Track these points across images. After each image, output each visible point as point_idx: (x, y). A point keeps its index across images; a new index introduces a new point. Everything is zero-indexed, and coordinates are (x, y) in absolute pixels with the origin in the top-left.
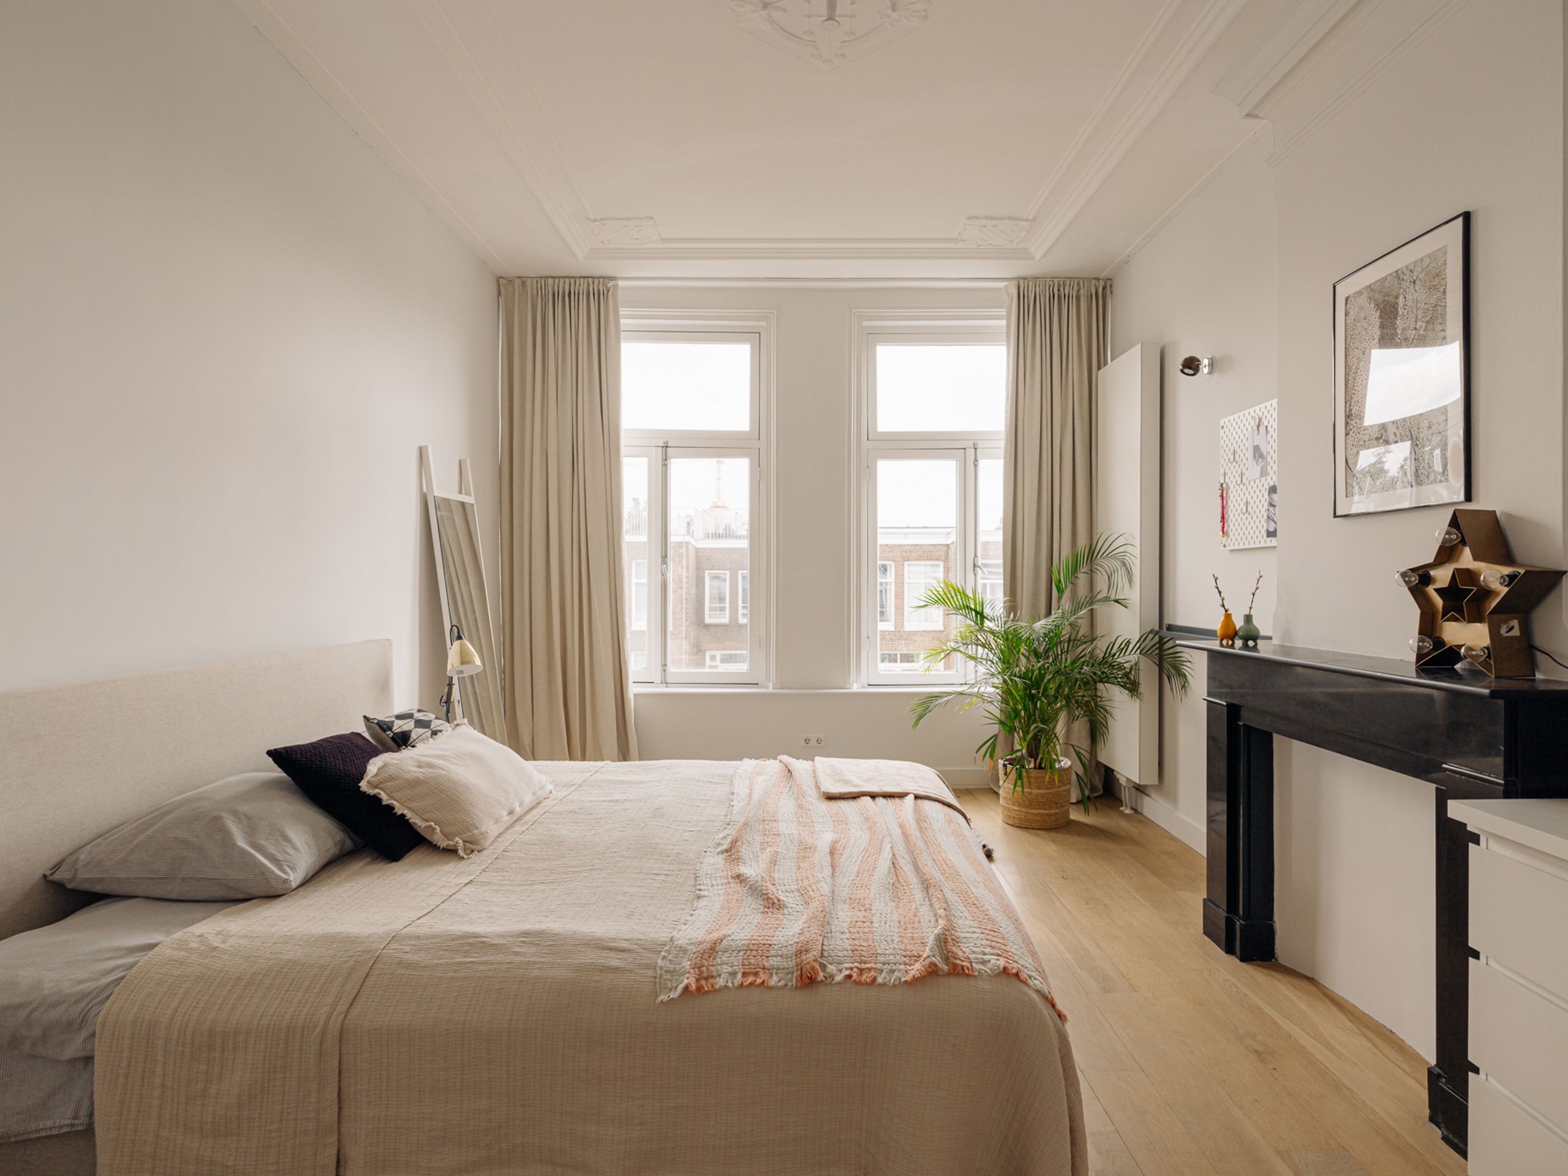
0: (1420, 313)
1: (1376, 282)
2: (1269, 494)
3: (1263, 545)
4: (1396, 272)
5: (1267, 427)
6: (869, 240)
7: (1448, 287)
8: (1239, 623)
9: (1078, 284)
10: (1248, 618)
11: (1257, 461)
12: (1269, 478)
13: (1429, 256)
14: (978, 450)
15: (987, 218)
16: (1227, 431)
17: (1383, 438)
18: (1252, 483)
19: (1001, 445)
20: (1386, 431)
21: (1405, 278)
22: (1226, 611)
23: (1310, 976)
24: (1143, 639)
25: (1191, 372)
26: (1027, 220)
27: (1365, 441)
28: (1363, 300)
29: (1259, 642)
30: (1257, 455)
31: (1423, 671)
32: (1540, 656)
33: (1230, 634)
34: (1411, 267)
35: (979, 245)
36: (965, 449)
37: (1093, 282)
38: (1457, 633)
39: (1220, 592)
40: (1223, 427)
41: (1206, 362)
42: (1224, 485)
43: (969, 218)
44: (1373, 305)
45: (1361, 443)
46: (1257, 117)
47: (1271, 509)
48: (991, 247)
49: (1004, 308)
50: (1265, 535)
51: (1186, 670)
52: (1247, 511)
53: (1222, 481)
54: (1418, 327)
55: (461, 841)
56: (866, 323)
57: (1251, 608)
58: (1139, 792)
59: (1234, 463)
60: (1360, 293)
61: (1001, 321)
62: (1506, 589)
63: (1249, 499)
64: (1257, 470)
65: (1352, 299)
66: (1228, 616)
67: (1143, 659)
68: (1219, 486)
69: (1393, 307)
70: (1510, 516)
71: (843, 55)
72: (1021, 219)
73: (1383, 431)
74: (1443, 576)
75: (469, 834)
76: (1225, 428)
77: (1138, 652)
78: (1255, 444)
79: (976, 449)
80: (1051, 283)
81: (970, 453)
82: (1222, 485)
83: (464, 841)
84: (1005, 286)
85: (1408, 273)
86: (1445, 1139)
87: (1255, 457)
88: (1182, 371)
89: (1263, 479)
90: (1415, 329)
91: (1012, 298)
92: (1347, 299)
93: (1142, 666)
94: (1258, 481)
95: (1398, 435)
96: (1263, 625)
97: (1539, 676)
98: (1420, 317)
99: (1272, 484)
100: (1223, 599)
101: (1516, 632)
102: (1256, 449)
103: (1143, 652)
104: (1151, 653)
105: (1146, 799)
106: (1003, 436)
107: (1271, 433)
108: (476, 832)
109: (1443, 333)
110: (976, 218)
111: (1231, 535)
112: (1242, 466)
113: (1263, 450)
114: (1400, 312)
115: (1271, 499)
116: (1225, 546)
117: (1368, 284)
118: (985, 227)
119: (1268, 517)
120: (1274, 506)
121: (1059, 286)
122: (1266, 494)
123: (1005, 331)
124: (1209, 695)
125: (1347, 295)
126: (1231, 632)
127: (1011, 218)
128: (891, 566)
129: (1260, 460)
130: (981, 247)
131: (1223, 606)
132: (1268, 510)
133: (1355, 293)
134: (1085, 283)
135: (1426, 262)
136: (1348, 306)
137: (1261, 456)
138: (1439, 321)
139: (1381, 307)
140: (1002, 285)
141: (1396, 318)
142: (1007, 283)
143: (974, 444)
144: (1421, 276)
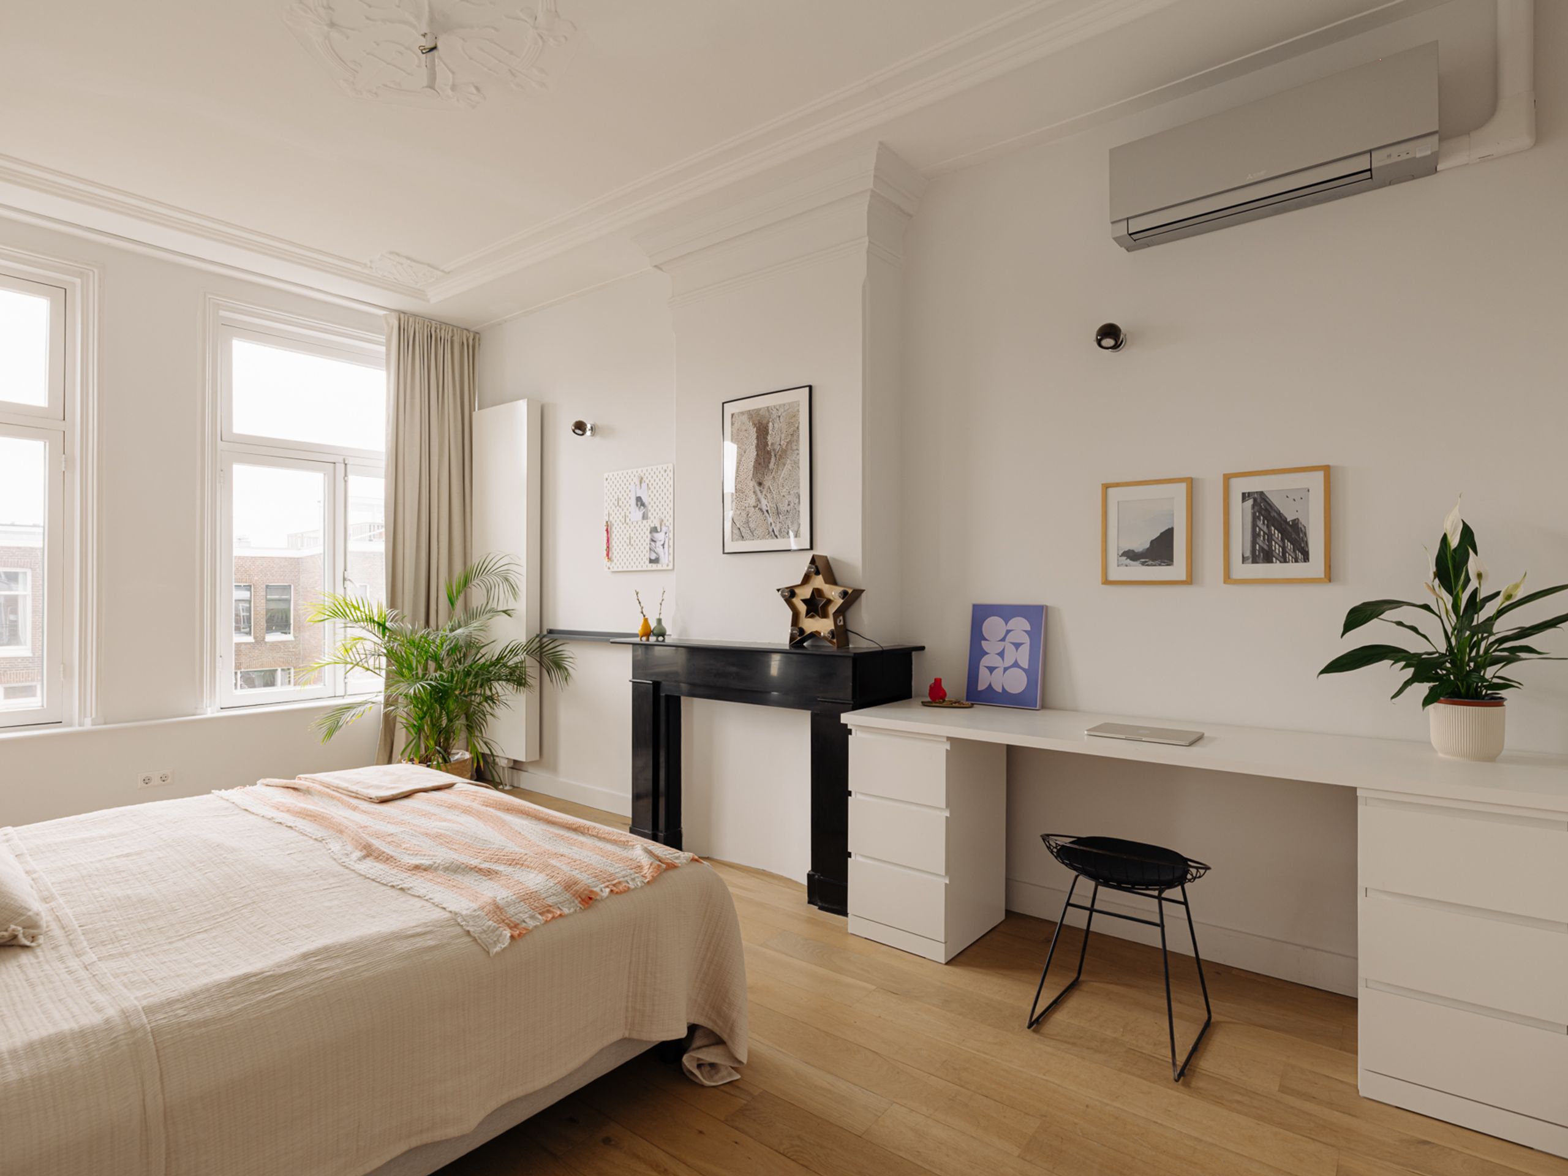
0: (783, 436)
1: (754, 410)
2: (651, 532)
3: (645, 568)
4: (768, 407)
5: (648, 484)
6: (260, 234)
7: (800, 425)
8: (653, 624)
9: (453, 330)
10: (659, 621)
11: (640, 507)
12: (649, 521)
13: (789, 404)
14: (348, 466)
15: (408, 258)
16: (611, 483)
17: (759, 507)
18: (635, 523)
19: (382, 463)
20: (760, 503)
21: (773, 412)
22: (644, 616)
23: (707, 856)
24: (530, 642)
25: (580, 432)
26: (443, 271)
27: (745, 507)
28: (745, 418)
29: (666, 637)
30: (639, 503)
31: (793, 647)
32: (851, 635)
33: (648, 633)
34: (778, 407)
35: (384, 276)
36: (334, 463)
37: (465, 332)
38: (811, 625)
39: (640, 603)
40: (607, 479)
41: (589, 426)
42: (609, 523)
43: (391, 253)
44: (751, 424)
45: (743, 508)
46: (661, 269)
47: (653, 543)
48: (396, 281)
49: (383, 335)
50: (648, 561)
51: (566, 664)
52: (630, 543)
53: (607, 520)
54: (782, 444)
55: (20, 928)
56: (222, 313)
57: (660, 614)
58: (515, 771)
59: (617, 508)
60: (742, 413)
61: (381, 345)
62: (842, 601)
63: (632, 535)
64: (639, 514)
65: (737, 416)
66: (646, 620)
67: (528, 658)
68: (605, 523)
69: (765, 428)
70: (835, 560)
71: (376, 94)
72: (437, 269)
73: (758, 503)
74: (806, 593)
75: (23, 918)
76: (609, 480)
77: (525, 653)
78: (638, 495)
79: (346, 464)
80: (429, 323)
81: (340, 468)
82: (607, 522)
83: (24, 928)
84: (384, 315)
85: (775, 410)
86: (821, 908)
87: (637, 505)
88: (574, 431)
89: (645, 522)
90: (780, 445)
91: (392, 328)
92: (733, 415)
93: (527, 664)
94: (640, 523)
95: (768, 506)
96: (667, 625)
97: (851, 646)
98: (783, 438)
99: (652, 525)
100: (642, 608)
101: (842, 623)
102: (639, 499)
103: (529, 653)
104: (536, 653)
105: (523, 774)
106: (383, 457)
107: (651, 489)
108: (30, 913)
109: (797, 451)
110: (398, 254)
111: (615, 561)
112: (625, 509)
113: (645, 500)
114: (770, 433)
115: (653, 536)
116: (609, 568)
117: (748, 409)
118: (402, 264)
119: (650, 549)
120: (655, 541)
121: (436, 328)
122: (648, 533)
123: (384, 357)
124: (633, 678)
125: (733, 413)
126: (649, 631)
127: (429, 265)
128: (25, 573)
129: (642, 507)
130: (384, 278)
131: (642, 613)
132: (650, 544)
133: (739, 413)
134: (459, 331)
135: (787, 407)
136: (733, 419)
137: (643, 504)
138: (795, 443)
139: (757, 425)
140: (382, 312)
141: (767, 435)
142: (388, 313)
143: (344, 460)
144: (784, 414)
